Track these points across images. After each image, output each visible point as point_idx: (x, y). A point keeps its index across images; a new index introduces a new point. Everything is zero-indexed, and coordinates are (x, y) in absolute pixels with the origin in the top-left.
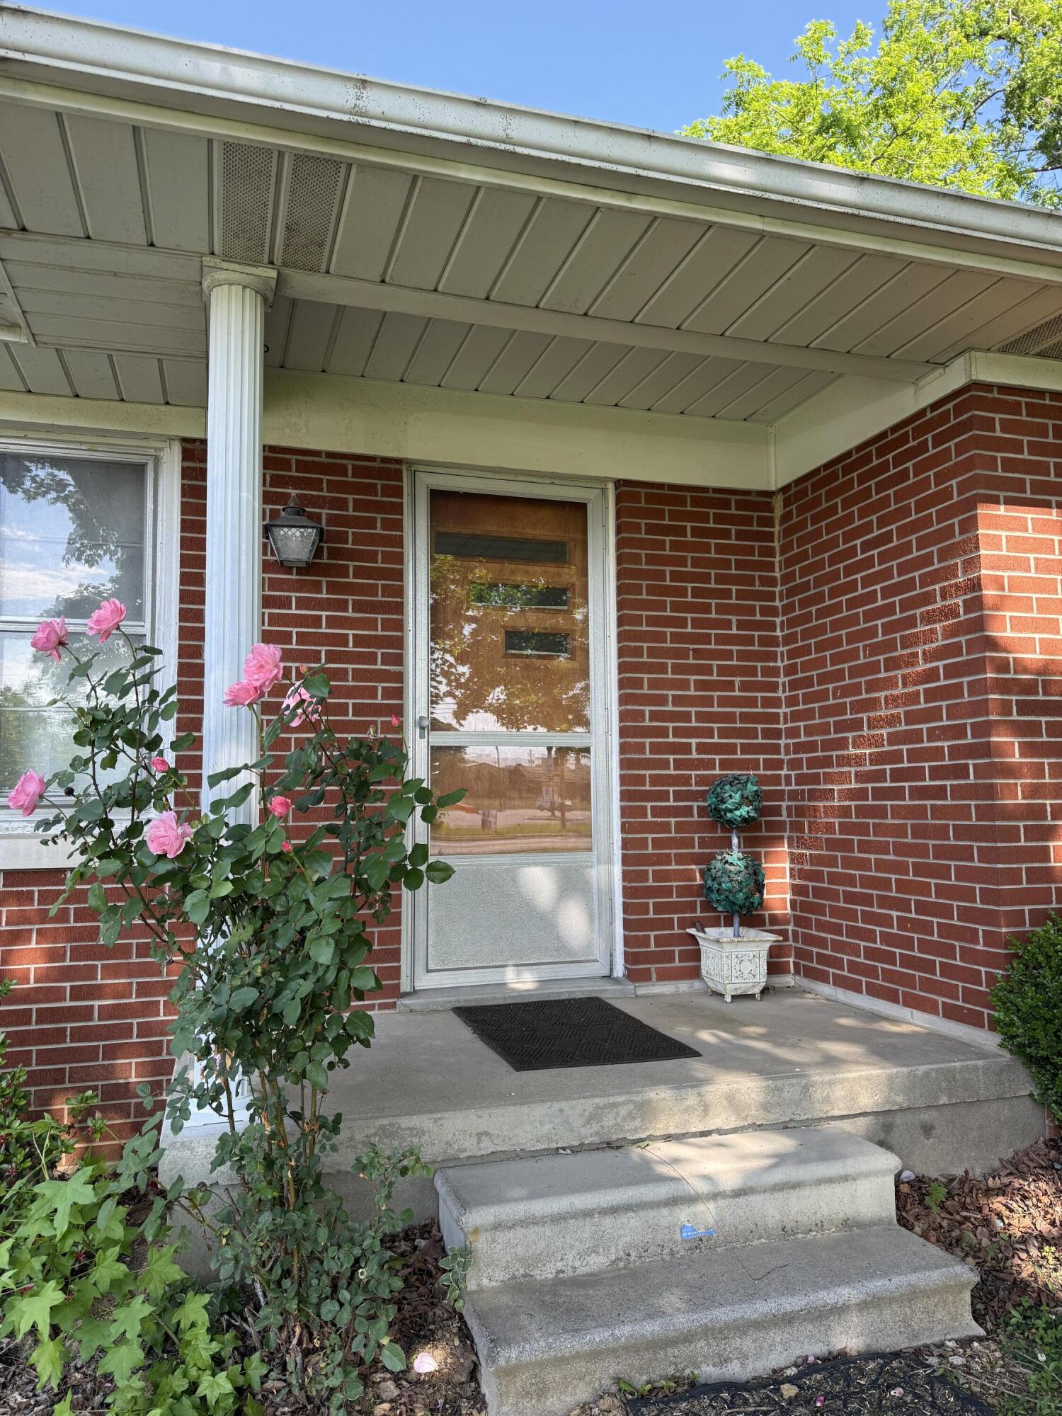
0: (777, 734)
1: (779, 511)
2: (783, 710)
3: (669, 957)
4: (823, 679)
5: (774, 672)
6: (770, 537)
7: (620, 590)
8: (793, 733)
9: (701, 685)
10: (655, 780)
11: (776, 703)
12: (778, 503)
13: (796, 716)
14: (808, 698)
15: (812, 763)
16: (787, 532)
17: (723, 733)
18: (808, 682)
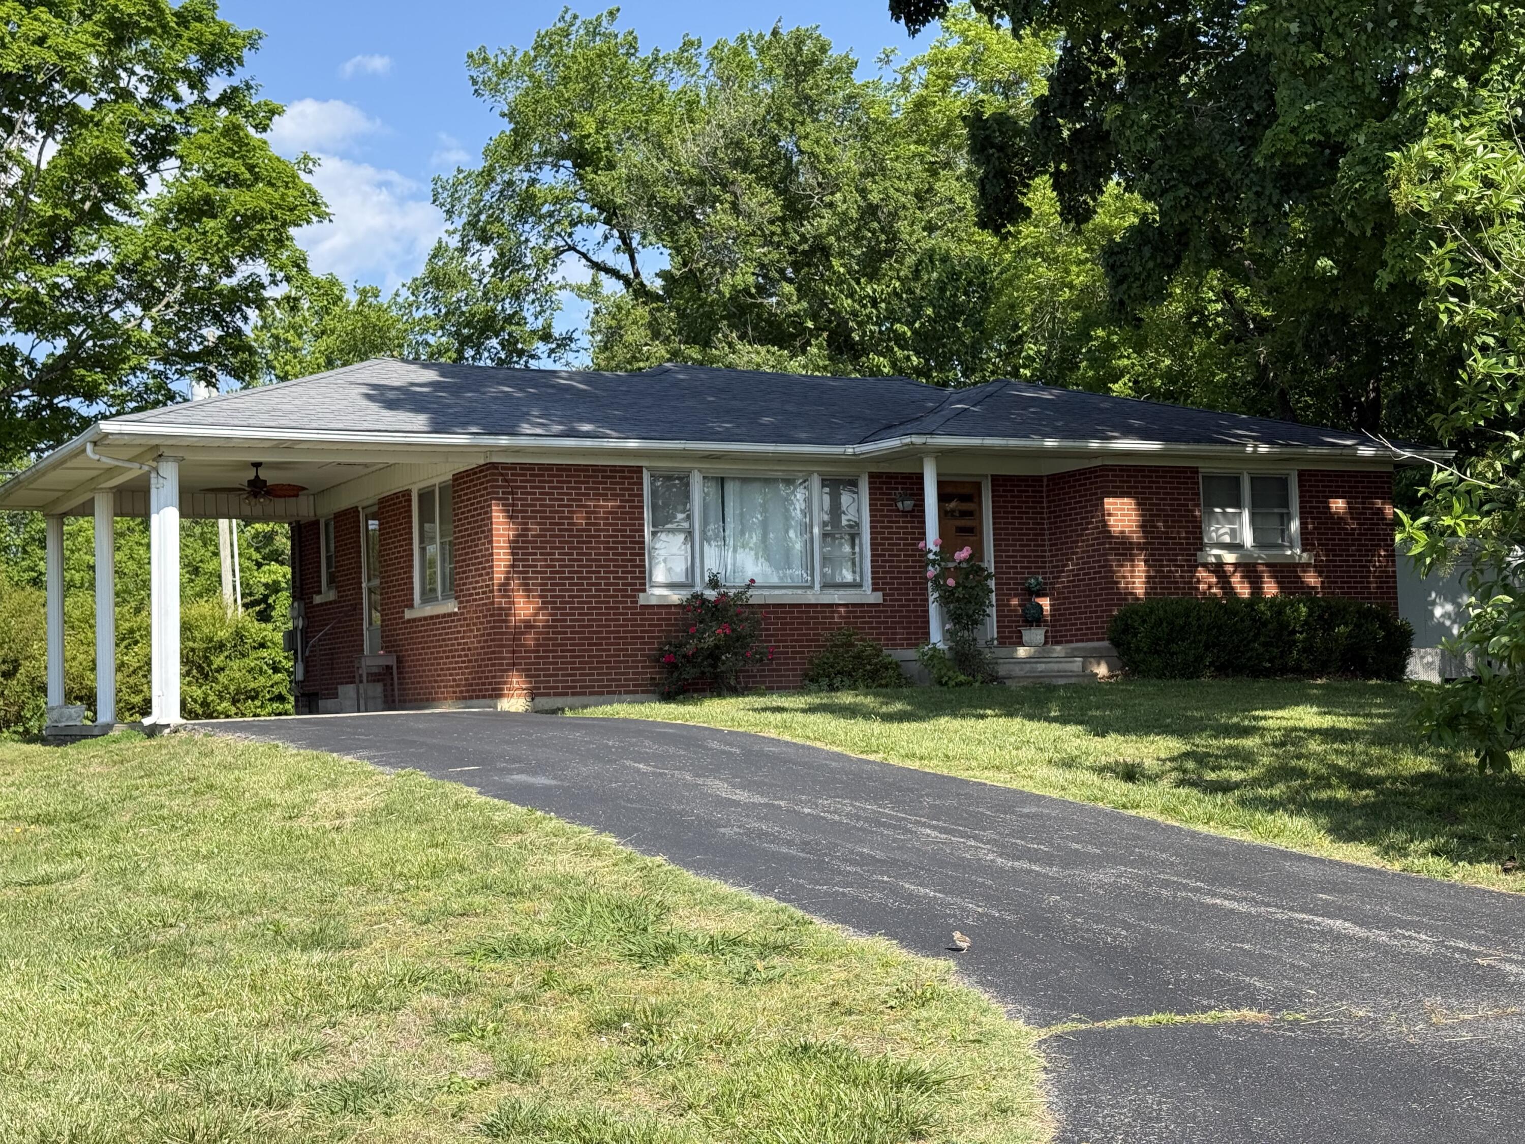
0: (1045, 562)
1: (1045, 483)
2: (1047, 554)
3: (1012, 638)
4: (1062, 544)
5: (1044, 540)
6: (1042, 492)
7: (993, 513)
8: (1051, 562)
9: (1021, 545)
10: (1007, 579)
11: (1045, 551)
12: (1045, 480)
13: (1052, 556)
14: (1057, 550)
15: (1058, 572)
16: (1048, 491)
17: (1028, 562)
18: (1056, 544)
